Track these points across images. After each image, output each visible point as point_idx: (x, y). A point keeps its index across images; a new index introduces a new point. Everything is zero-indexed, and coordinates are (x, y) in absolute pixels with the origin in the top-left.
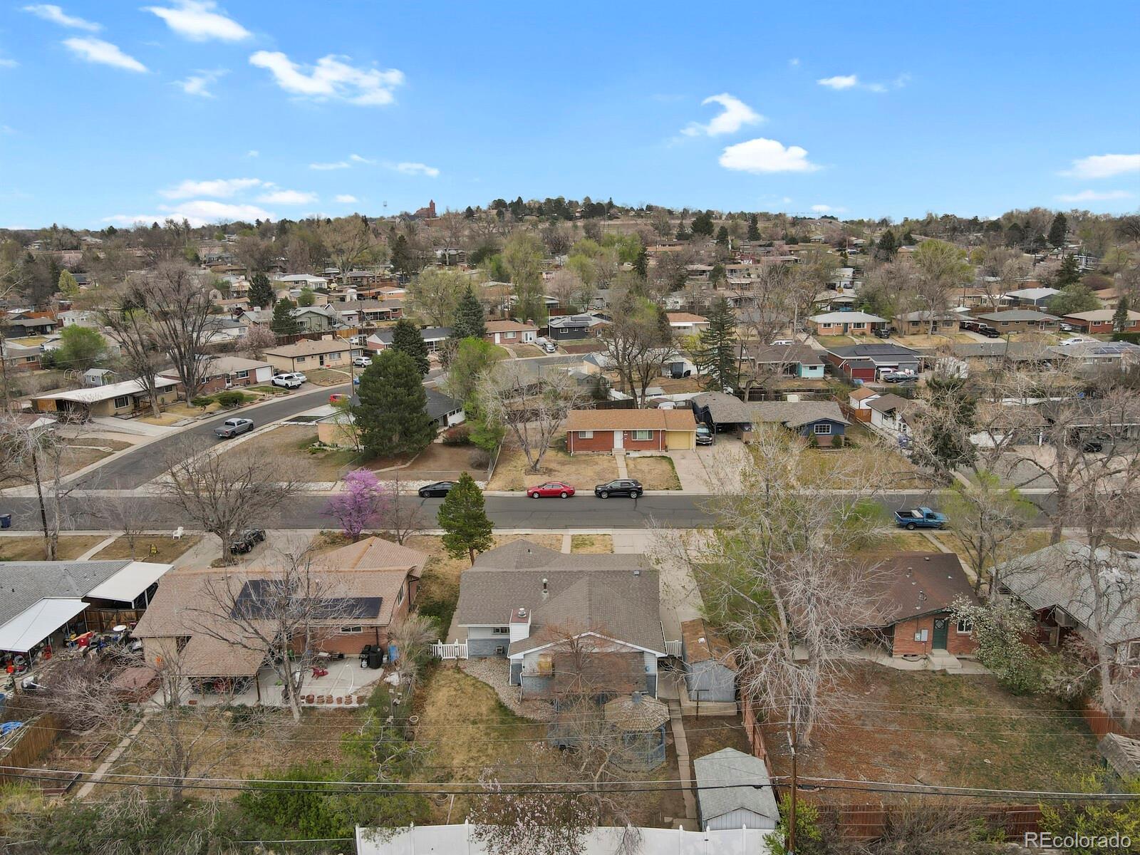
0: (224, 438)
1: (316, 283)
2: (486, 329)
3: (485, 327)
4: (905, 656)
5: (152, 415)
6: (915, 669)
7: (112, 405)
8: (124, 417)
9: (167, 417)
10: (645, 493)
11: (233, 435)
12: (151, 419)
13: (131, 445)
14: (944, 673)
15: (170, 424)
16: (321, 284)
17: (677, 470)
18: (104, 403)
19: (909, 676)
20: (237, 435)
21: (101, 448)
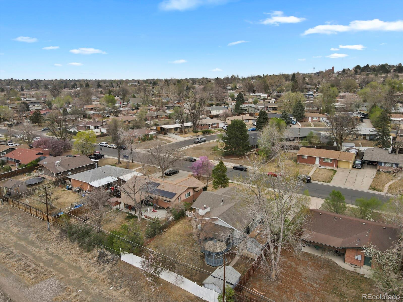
0: (195, 143)
1: (263, 97)
2: (305, 116)
3: (304, 114)
4: (351, 264)
5: (182, 134)
6: (350, 270)
7: (173, 130)
8: (176, 134)
9: (187, 135)
10: (312, 181)
11: (198, 142)
12: (182, 135)
13: (172, 142)
14: (363, 276)
15: (185, 137)
16: (265, 97)
17: (334, 176)
18: (171, 129)
19: (344, 271)
20: (200, 142)
21: (164, 142)
